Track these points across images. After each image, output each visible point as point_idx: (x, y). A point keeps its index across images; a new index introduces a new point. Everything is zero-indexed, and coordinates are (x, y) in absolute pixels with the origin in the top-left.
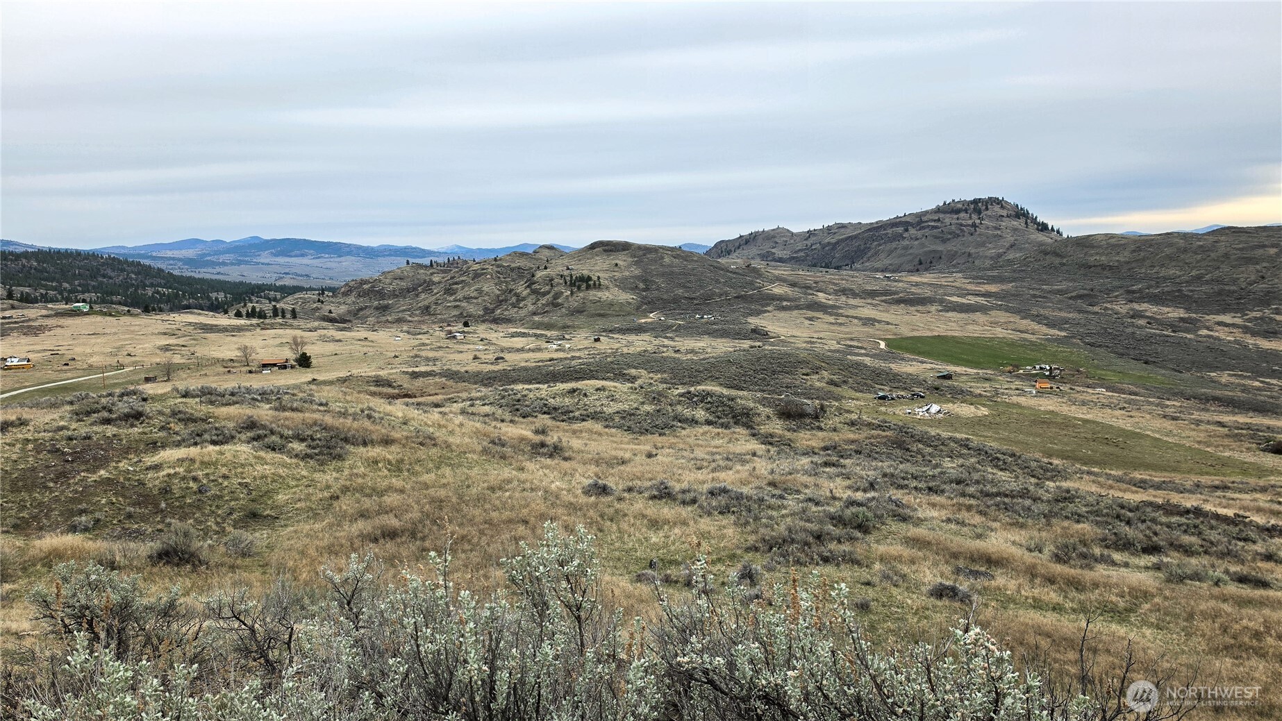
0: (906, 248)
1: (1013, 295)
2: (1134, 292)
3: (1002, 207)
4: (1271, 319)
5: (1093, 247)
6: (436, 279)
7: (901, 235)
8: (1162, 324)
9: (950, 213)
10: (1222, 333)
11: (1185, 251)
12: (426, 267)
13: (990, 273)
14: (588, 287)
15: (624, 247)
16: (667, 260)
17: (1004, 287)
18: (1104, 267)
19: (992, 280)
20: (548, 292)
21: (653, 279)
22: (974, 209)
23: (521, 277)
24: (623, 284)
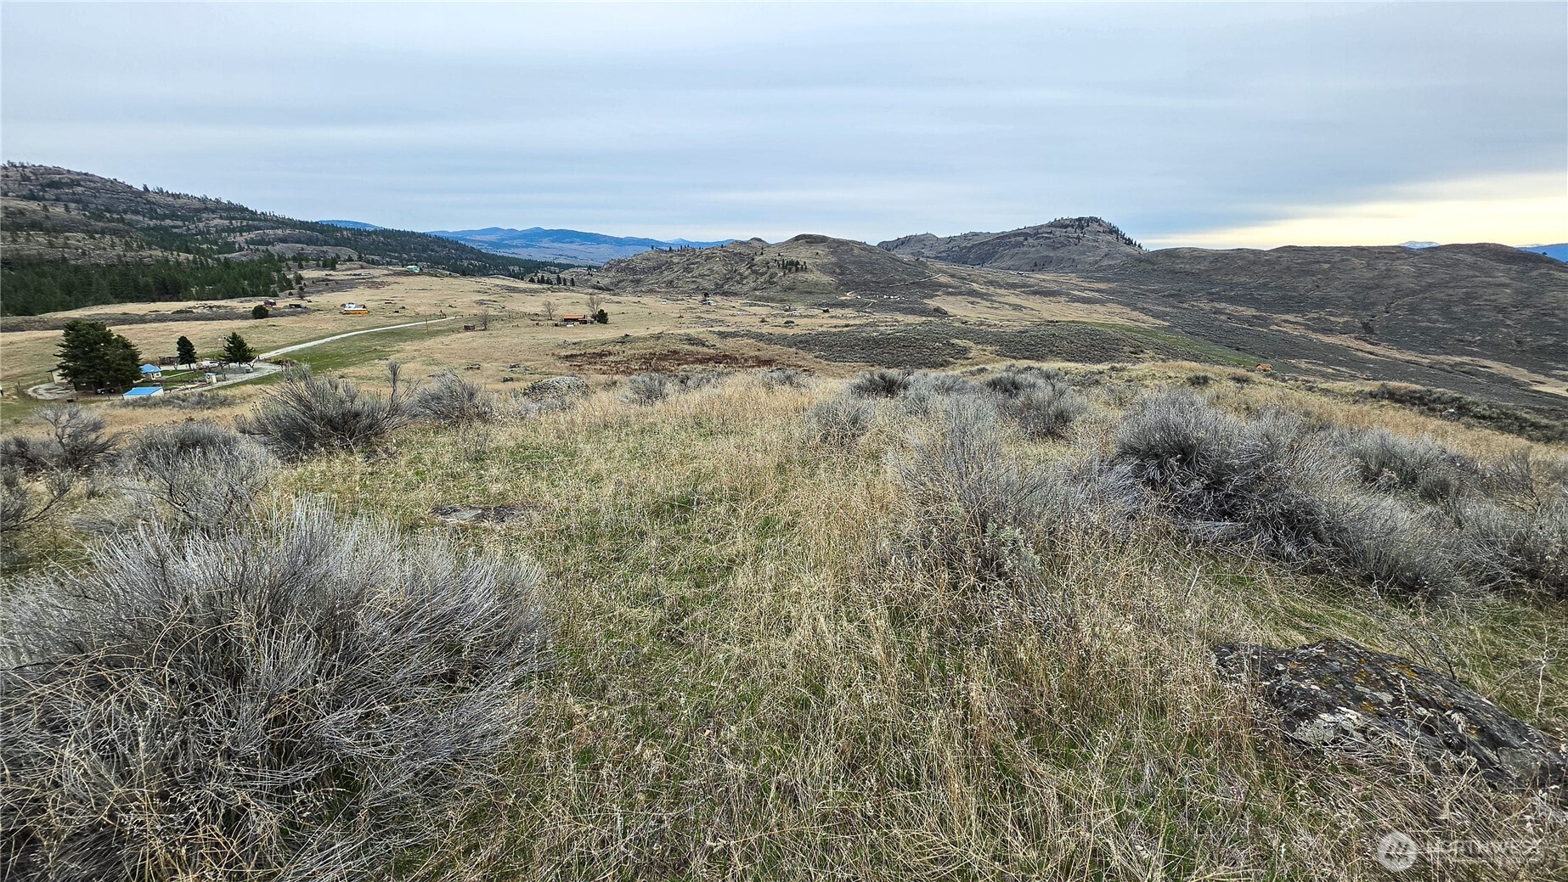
0: (1025, 253)
1: (1120, 292)
2: (1213, 294)
3: (1100, 225)
4: (1326, 319)
5: (1179, 257)
6: (675, 260)
7: (1022, 243)
8: (1238, 319)
9: (1060, 227)
10: (1288, 329)
11: (1255, 263)
12: (666, 251)
13: (1096, 274)
14: (797, 270)
15: (822, 240)
17: (1110, 286)
18: (1187, 273)
19: (1101, 280)
20: (766, 273)
21: (847, 266)
22: (1079, 225)
23: (742, 261)
24: (823, 269)
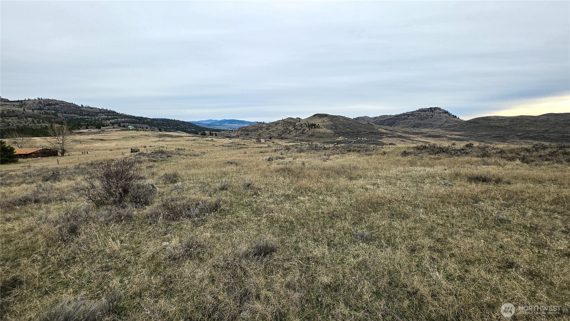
0: (409, 121)
3: (440, 110)
16: (341, 120)
21: (338, 125)
22: (431, 110)
